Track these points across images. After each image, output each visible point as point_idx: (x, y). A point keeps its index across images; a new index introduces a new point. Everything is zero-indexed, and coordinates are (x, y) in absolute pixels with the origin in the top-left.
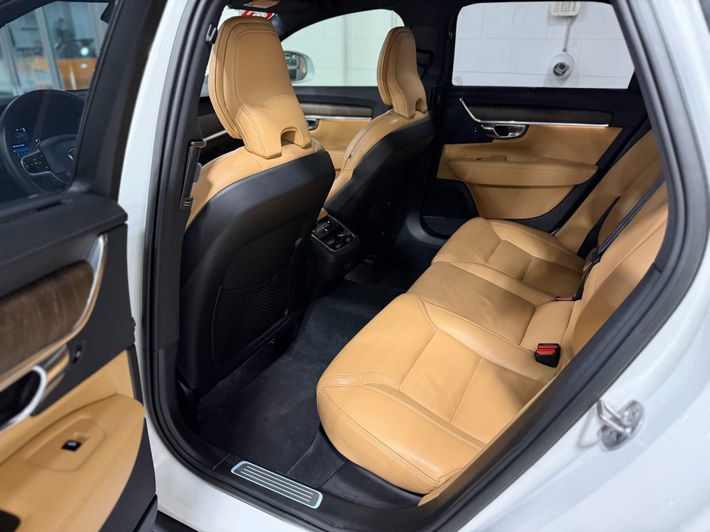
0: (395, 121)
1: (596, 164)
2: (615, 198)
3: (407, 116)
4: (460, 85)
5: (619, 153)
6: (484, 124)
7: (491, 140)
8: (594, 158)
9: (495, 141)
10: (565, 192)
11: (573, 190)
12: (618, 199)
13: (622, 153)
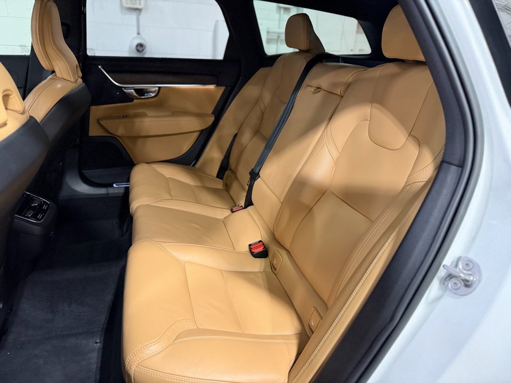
0: (59, 86)
1: (212, 113)
2: (233, 135)
3: (72, 80)
4: (93, 55)
5: (226, 105)
6: (124, 87)
7: (132, 100)
8: (210, 109)
9: (135, 101)
10: (196, 135)
11: (200, 134)
12: (236, 135)
13: (227, 104)
